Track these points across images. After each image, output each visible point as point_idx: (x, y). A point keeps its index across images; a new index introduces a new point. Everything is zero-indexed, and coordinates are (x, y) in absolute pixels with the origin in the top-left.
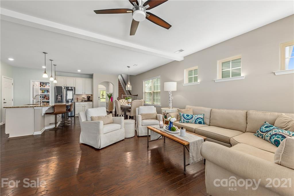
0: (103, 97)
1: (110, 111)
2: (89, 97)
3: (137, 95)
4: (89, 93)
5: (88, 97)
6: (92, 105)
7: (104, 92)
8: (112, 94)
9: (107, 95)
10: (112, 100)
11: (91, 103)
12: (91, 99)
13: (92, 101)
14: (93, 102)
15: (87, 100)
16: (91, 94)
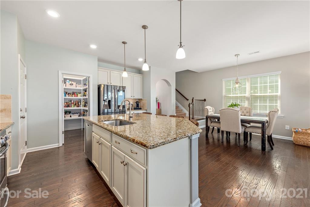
3: (205, 100)
13: (141, 109)
16: (141, 98)
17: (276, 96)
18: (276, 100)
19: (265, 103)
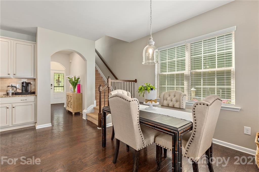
0: (59, 84)
1: (76, 112)
2: (28, 84)
3: (136, 81)
4: (27, 75)
5: (22, 83)
6: (33, 103)
7: (60, 76)
8: (78, 79)
9: (70, 81)
10: (79, 91)
11: (30, 98)
12: (31, 88)
13: (34, 93)
14: (36, 96)
15: (20, 91)
16: (32, 77)
17: (229, 72)
18: (229, 79)
19: (212, 85)
